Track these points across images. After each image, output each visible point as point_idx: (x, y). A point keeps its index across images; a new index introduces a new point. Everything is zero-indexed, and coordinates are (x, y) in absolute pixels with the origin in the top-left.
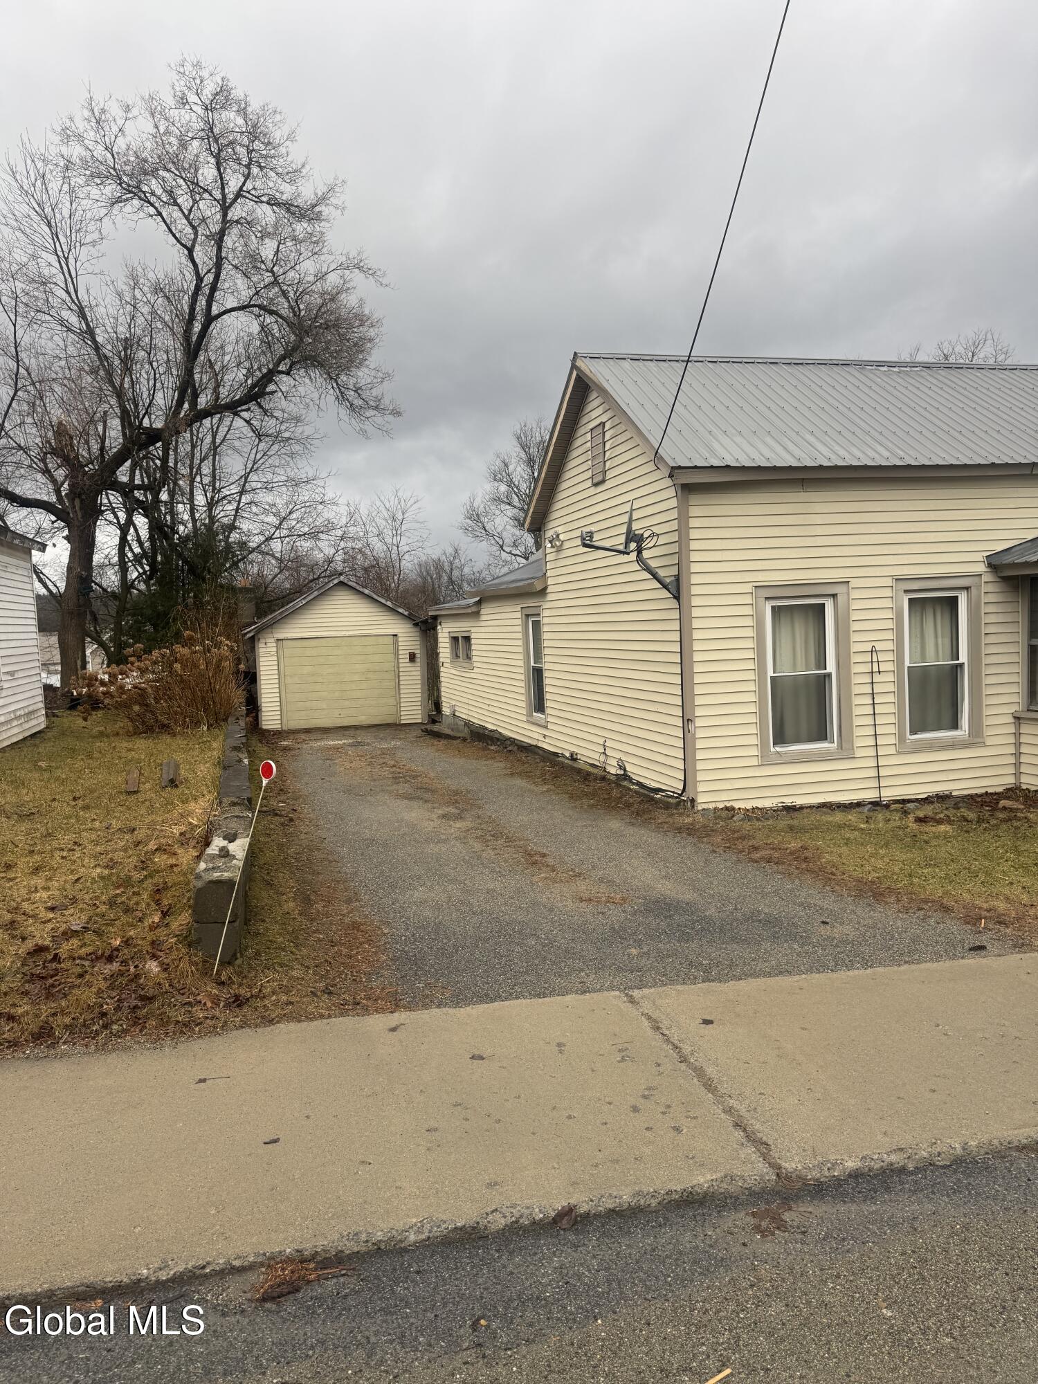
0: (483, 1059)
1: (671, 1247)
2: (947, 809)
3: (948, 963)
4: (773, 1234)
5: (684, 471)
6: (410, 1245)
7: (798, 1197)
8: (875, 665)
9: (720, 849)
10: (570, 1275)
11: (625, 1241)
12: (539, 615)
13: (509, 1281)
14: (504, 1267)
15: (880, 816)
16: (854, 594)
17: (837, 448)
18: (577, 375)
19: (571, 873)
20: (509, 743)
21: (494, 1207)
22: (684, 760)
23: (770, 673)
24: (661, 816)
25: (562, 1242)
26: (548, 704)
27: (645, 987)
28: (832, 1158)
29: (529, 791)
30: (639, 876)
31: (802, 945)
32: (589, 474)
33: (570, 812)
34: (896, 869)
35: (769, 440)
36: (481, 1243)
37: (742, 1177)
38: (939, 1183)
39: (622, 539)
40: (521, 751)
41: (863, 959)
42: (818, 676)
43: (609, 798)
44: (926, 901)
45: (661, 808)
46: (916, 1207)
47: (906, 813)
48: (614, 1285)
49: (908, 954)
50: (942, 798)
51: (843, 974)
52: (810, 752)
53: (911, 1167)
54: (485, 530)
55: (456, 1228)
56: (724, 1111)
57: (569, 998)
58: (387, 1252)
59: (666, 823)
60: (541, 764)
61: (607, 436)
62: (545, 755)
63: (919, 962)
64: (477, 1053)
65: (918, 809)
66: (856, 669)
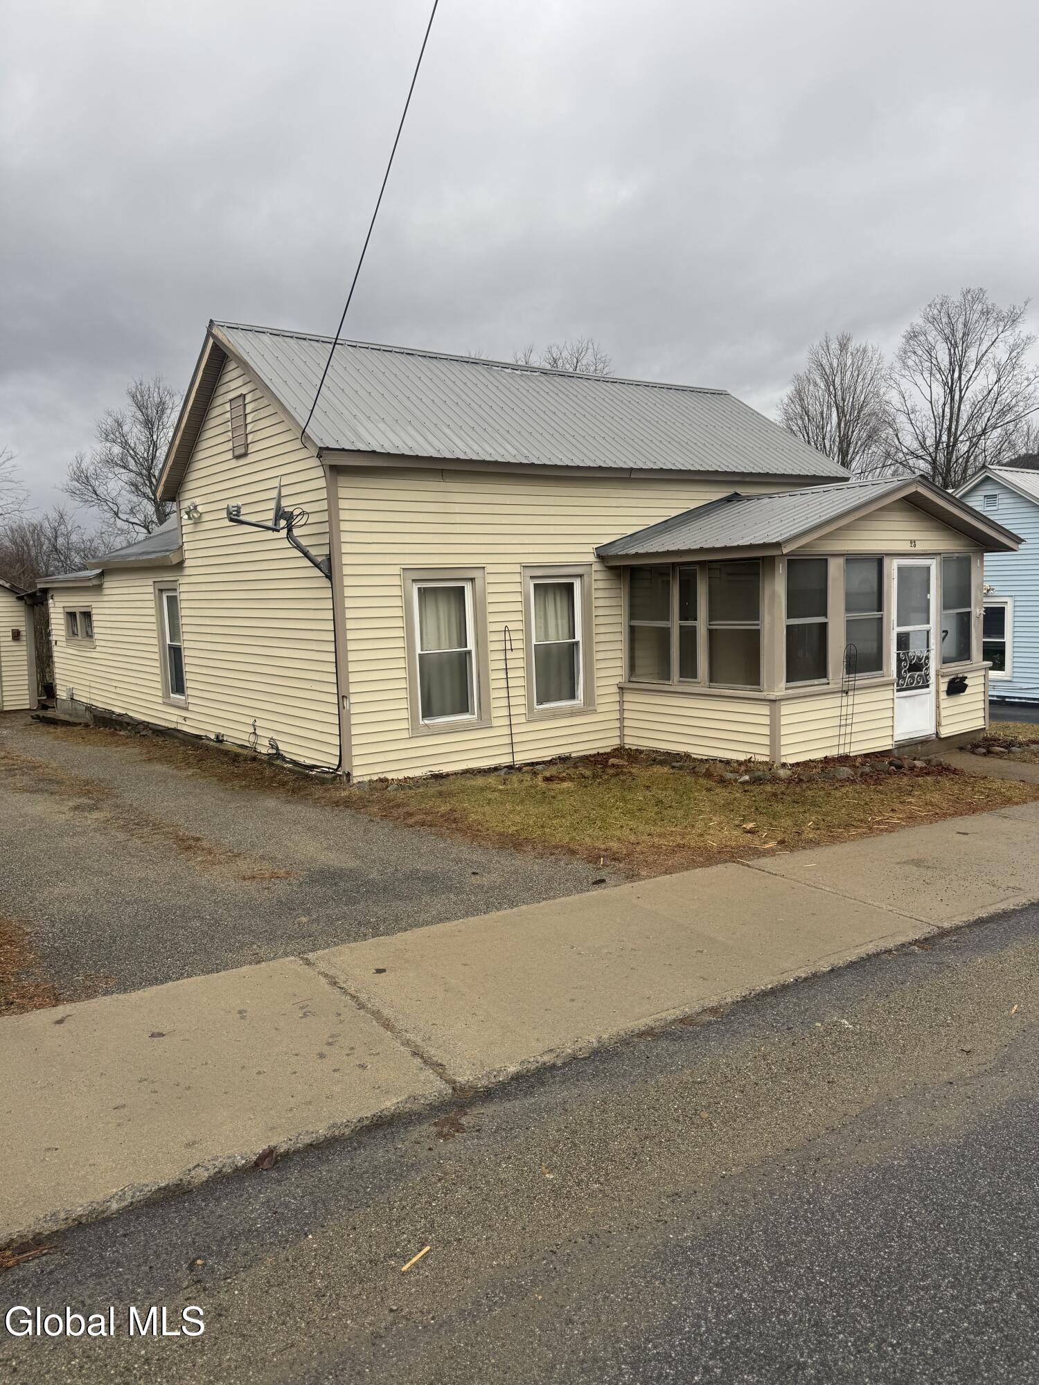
0: (164, 1035)
1: (367, 1164)
2: (568, 768)
3: (577, 896)
4: (453, 1136)
5: (333, 452)
6: (112, 1214)
7: (471, 1103)
8: (508, 643)
9: (377, 818)
10: (277, 1206)
11: (325, 1167)
12: (175, 590)
13: (220, 1223)
14: (212, 1212)
15: (515, 778)
16: (490, 579)
17: (471, 442)
18: (214, 343)
19: (230, 854)
20: (142, 727)
21: (195, 1164)
22: (340, 735)
23: (418, 651)
24: (318, 791)
25: (266, 1181)
26: (188, 684)
27: (319, 949)
28: (497, 1066)
29: (172, 776)
30: (301, 851)
31: (457, 895)
32: (230, 445)
33: (221, 795)
34: (531, 822)
35: (410, 429)
36: (186, 1197)
37: (423, 1096)
38: (582, 1072)
39: (271, 515)
40: (157, 735)
41: (509, 900)
42: (460, 653)
43: (261, 778)
44: (556, 847)
45: (317, 784)
46: (565, 1093)
47: (535, 774)
48: (320, 1205)
49: (546, 892)
50: (563, 759)
51: (495, 915)
52: (455, 723)
53: (559, 1063)
54: (96, 494)
55: (160, 1189)
56: (403, 1044)
57: (245, 969)
58: (88, 1225)
59: (323, 798)
60: (182, 748)
61: (248, 409)
62: (186, 737)
63: (554, 897)
64: (156, 1031)
65: (545, 769)
66: (492, 647)
